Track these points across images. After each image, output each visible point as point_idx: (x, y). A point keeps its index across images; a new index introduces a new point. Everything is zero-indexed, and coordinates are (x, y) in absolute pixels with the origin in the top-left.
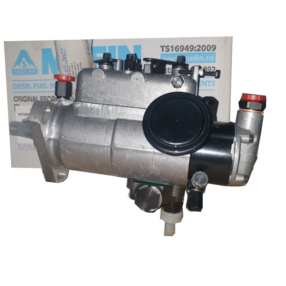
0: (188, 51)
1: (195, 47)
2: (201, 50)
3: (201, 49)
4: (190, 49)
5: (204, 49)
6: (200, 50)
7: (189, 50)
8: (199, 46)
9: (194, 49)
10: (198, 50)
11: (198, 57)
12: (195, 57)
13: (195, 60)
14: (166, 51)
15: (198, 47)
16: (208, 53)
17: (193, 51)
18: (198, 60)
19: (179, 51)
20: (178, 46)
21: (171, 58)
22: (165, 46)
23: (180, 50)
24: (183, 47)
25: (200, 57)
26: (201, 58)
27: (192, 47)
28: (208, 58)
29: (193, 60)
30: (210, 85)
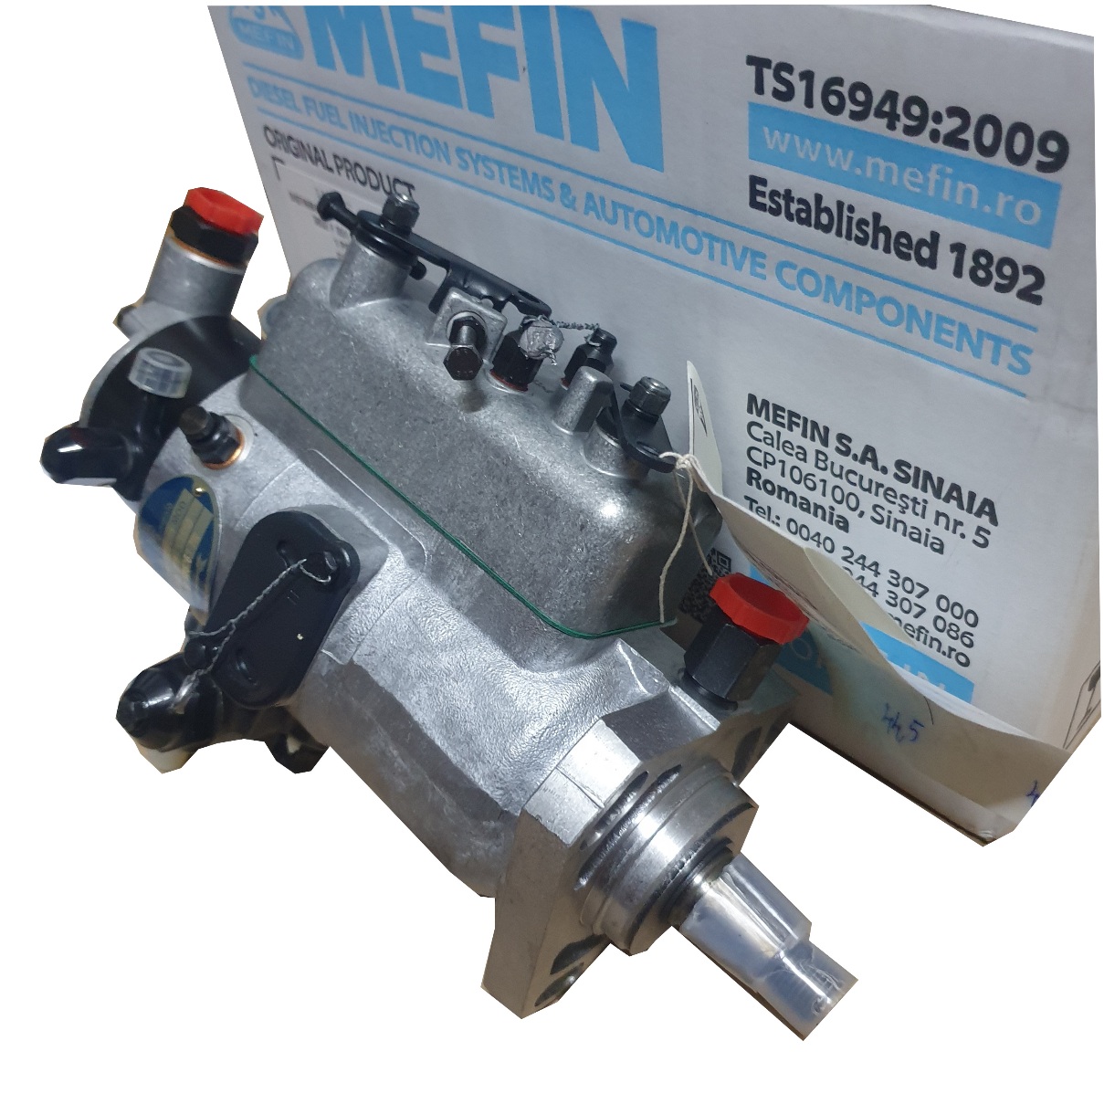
0: (891, 126)
1: (938, 118)
2: (972, 145)
3: (969, 135)
4: (904, 121)
5: (988, 139)
6: (964, 145)
7: (899, 126)
9: (931, 125)
10: (953, 139)
12: (933, 176)
14: (776, 93)
15: (955, 122)
16: (1011, 171)
17: (923, 139)
18: (946, 195)
19: (846, 113)
20: (840, 81)
21: (802, 143)
22: (773, 65)
23: (849, 106)
24: (867, 92)
25: (961, 186)
26: (968, 192)
27: (916, 110)
28: (1009, 208)
29: (918, 190)
30: (1003, 363)
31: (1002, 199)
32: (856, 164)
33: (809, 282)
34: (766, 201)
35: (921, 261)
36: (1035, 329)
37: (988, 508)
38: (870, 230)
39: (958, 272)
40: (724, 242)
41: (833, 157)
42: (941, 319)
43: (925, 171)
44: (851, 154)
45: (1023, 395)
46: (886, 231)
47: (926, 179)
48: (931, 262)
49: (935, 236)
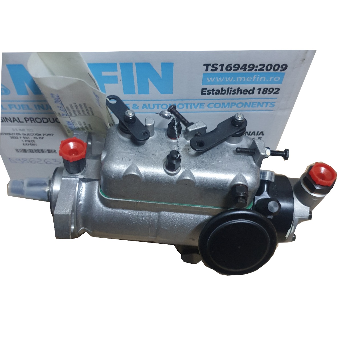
1: (257, 67)
2: (265, 70)
3: (265, 68)
4: (248, 69)
6: (263, 70)
7: (247, 70)
8: (264, 65)
9: (255, 68)
10: (260, 70)
11: (258, 78)
13: (254, 80)
14: (212, 70)
15: (262, 66)
16: (274, 73)
17: (253, 71)
18: (257, 80)
19: (232, 70)
20: (231, 64)
21: (219, 78)
22: (212, 65)
24: (239, 65)
25: (261, 78)
26: (263, 79)
27: (251, 66)
28: (273, 79)
29: (250, 81)
30: (268, 106)
31: (271, 78)
32: (233, 79)
33: (217, 105)
34: (207, 92)
35: (249, 93)
36: (276, 98)
37: (262, 133)
38: (236, 91)
39: (259, 93)
40: (191, 104)
41: (227, 80)
42: (253, 103)
43: (252, 77)
44: (233, 78)
45: (272, 111)
46: (241, 90)
47: (253, 79)
48: (253, 93)
49: (254, 88)
